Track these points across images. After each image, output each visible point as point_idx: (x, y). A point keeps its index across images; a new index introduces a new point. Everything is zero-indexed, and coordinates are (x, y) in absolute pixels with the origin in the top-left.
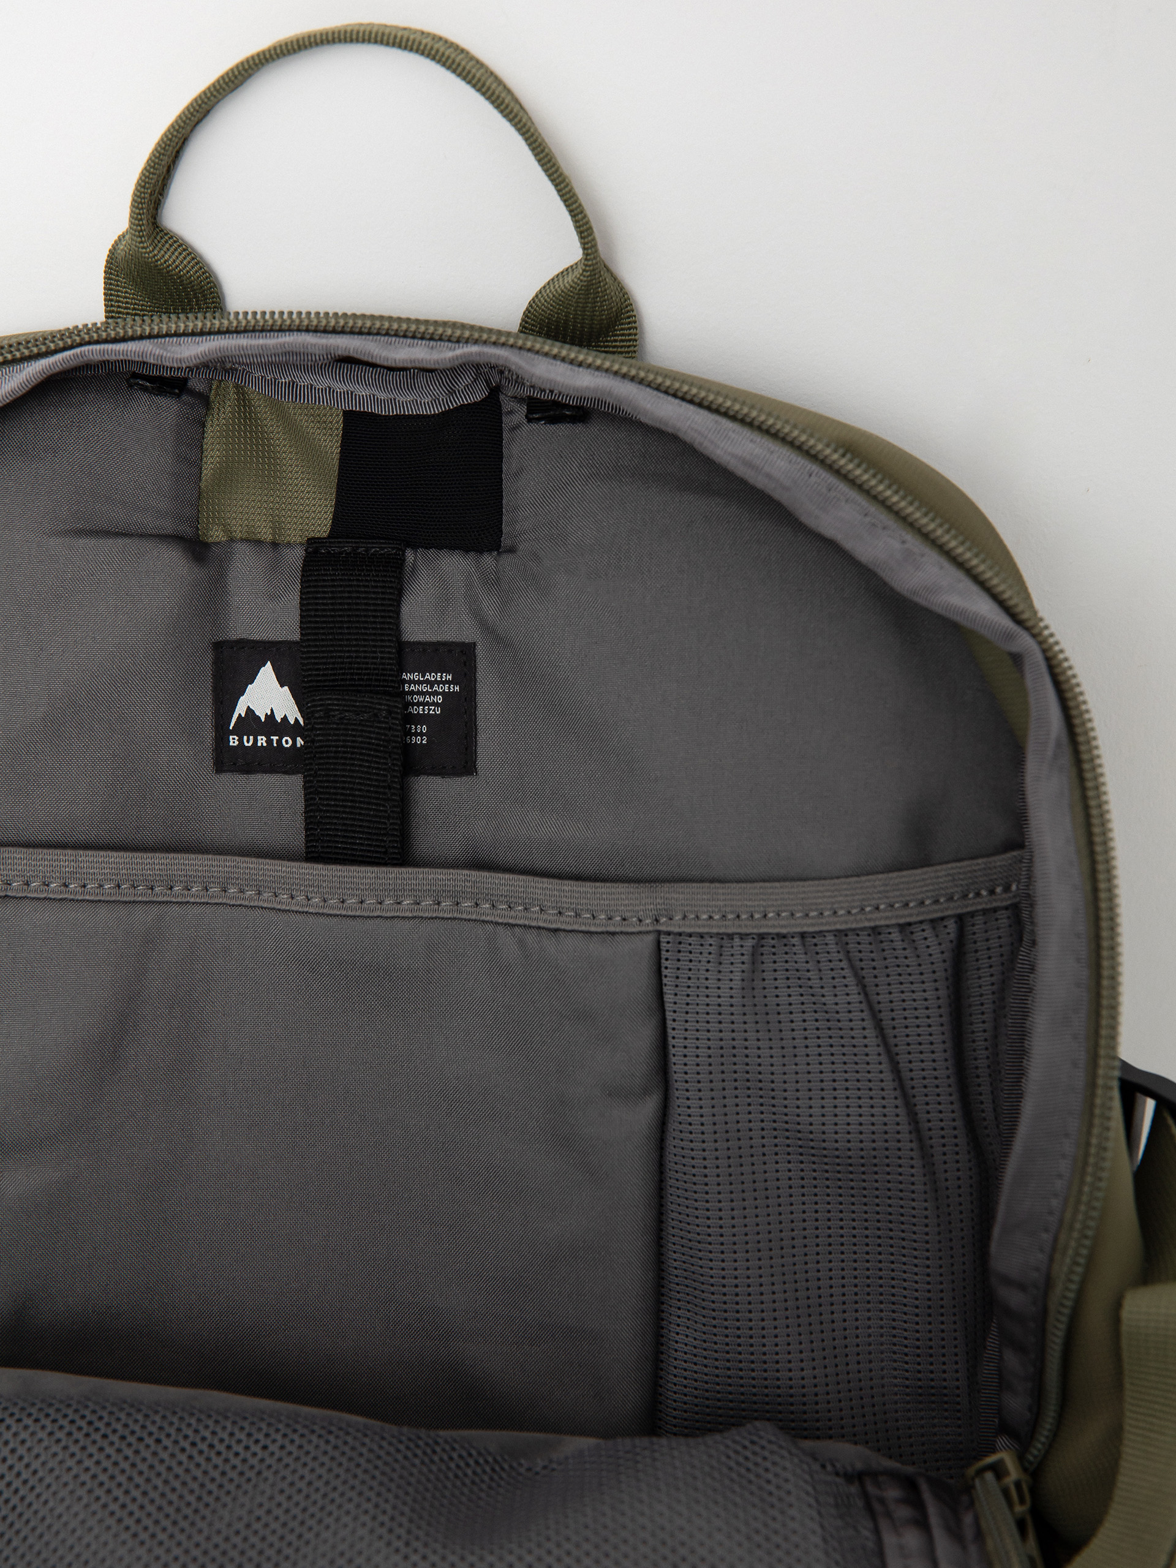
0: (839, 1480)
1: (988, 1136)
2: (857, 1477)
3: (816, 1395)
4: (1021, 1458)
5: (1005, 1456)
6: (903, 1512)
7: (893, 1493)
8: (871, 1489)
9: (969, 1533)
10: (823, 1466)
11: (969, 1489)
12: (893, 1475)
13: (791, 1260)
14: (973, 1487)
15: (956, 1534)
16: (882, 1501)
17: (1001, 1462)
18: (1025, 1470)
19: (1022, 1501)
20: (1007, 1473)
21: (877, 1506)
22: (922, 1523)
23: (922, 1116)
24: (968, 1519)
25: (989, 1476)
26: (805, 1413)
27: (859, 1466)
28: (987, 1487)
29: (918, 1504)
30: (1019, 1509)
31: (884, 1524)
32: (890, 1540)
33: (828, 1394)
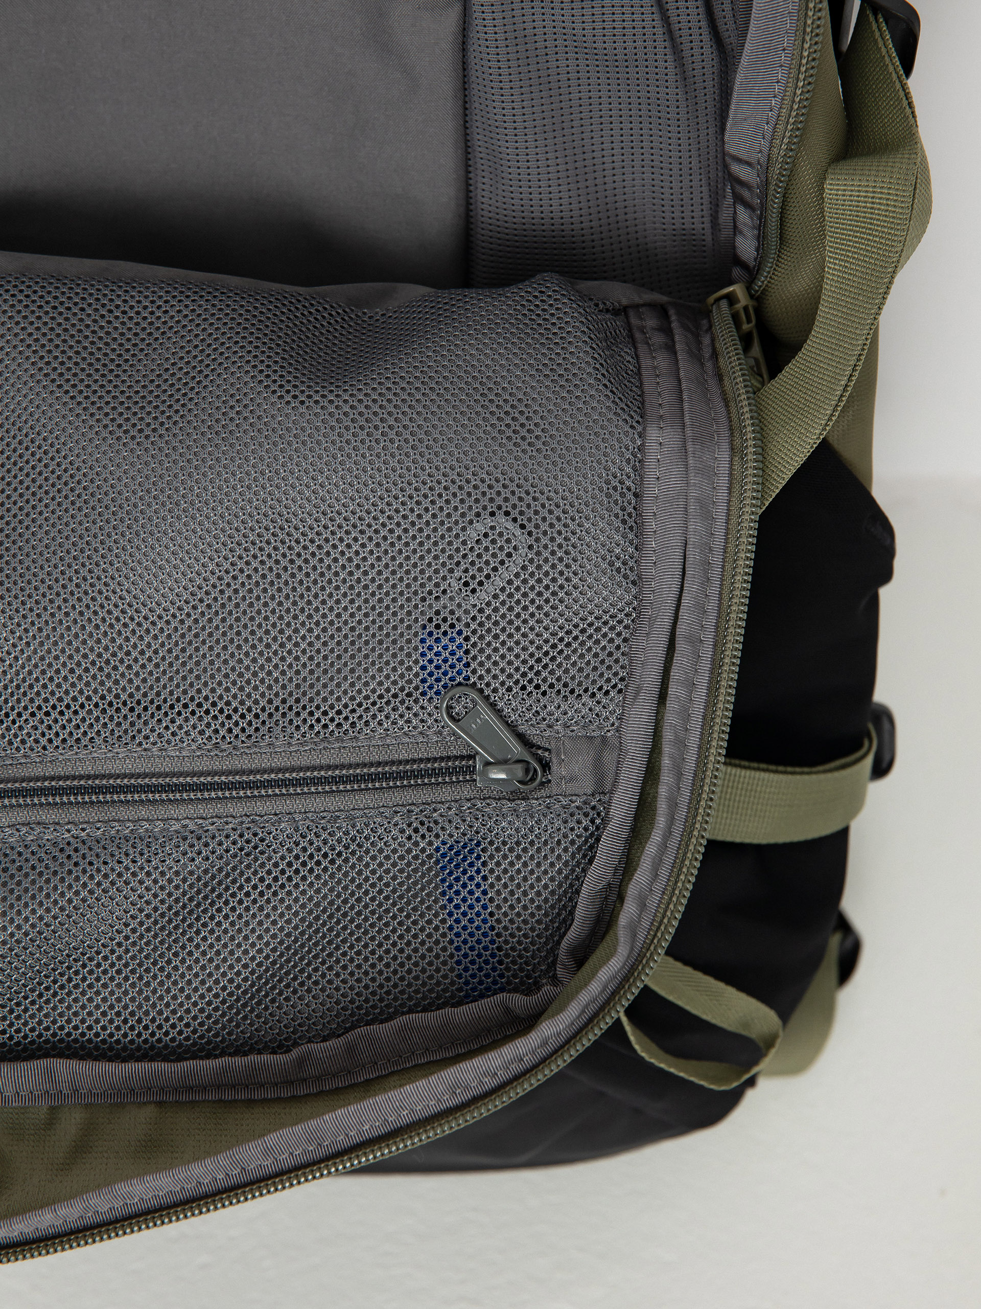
0: (608, 316)
1: (728, 30)
2: (621, 311)
3: (593, 241)
4: (748, 288)
5: (737, 289)
6: (658, 339)
7: (651, 322)
8: (634, 321)
9: (707, 352)
10: (597, 305)
11: (708, 314)
12: (651, 305)
13: (571, 138)
14: (711, 311)
15: (696, 356)
16: (642, 330)
17: (733, 292)
18: (752, 297)
19: (749, 321)
20: (738, 301)
21: (638, 335)
22: (671, 348)
23: (674, 19)
24: (706, 340)
25: (724, 304)
26: (584, 255)
27: (625, 302)
28: (722, 314)
29: (668, 332)
30: (746, 327)
31: (642, 349)
32: (646, 362)
33: (602, 239)
